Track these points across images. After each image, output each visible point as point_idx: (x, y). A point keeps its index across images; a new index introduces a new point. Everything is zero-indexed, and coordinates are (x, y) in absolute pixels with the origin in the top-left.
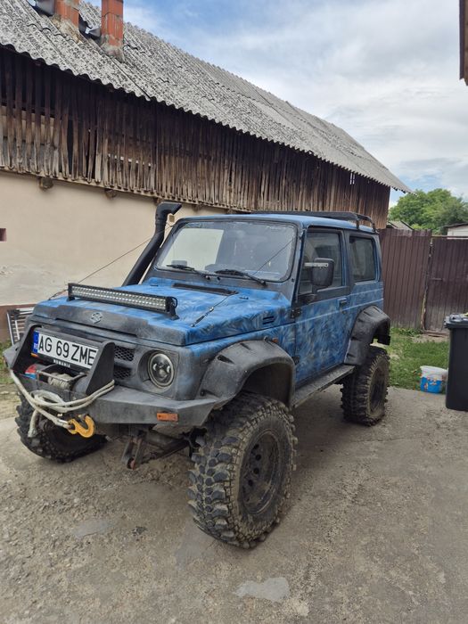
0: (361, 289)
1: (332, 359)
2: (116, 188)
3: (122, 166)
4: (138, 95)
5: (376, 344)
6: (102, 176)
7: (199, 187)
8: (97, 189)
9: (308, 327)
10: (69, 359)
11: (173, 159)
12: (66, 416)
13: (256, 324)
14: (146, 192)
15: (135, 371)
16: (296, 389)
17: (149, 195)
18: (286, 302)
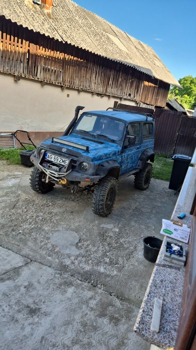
0: (145, 142)
1: (132, 166)
2: (46, 81)
3: (49, 70)
4: (60, 40)
5: (149, 162)
6: (40, 75)
7: (81, 81)
8: (37, 81)
9: (126, 156)
10: (58, 162)
11: (71, 67)
12: (57, 178)
13: (111, 155)
14: (58, 83)
15: (77, 167)
16: (121, 175)
17: (59, 84)
18: (120, 148)
